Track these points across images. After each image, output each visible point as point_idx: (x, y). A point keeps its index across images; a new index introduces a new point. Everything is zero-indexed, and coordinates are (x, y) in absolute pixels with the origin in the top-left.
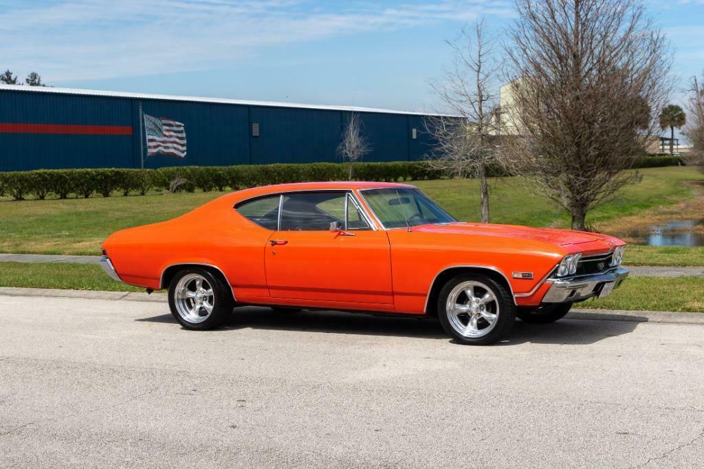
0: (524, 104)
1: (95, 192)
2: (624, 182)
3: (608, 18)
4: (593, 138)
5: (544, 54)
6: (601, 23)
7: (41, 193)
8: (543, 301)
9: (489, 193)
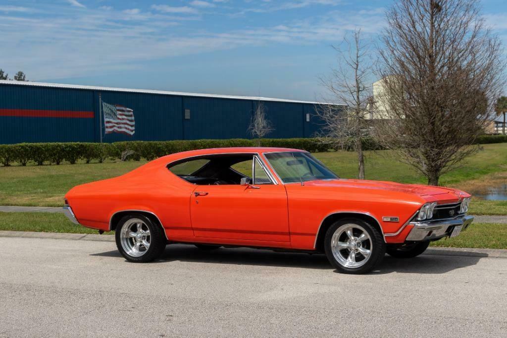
0: (392, 93)
1: (64, 160)
2: (468, 153)
3: (456, 27)
4: (444, 119)
5: (407, 55)
6: (450, 31)
7: (23, 161)
8: (407, 240)
9: (365, 162)
